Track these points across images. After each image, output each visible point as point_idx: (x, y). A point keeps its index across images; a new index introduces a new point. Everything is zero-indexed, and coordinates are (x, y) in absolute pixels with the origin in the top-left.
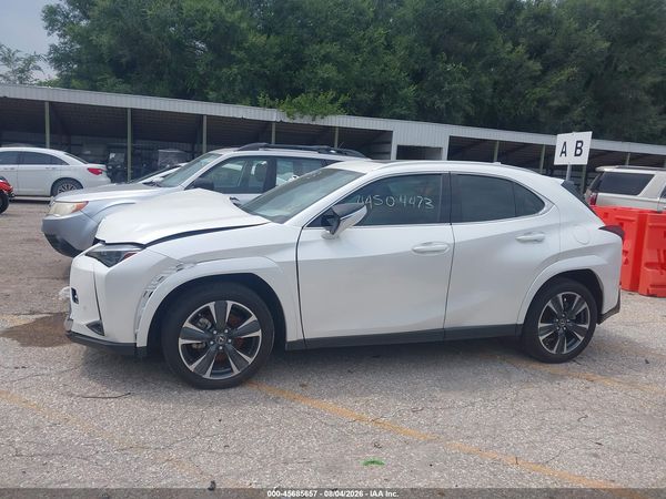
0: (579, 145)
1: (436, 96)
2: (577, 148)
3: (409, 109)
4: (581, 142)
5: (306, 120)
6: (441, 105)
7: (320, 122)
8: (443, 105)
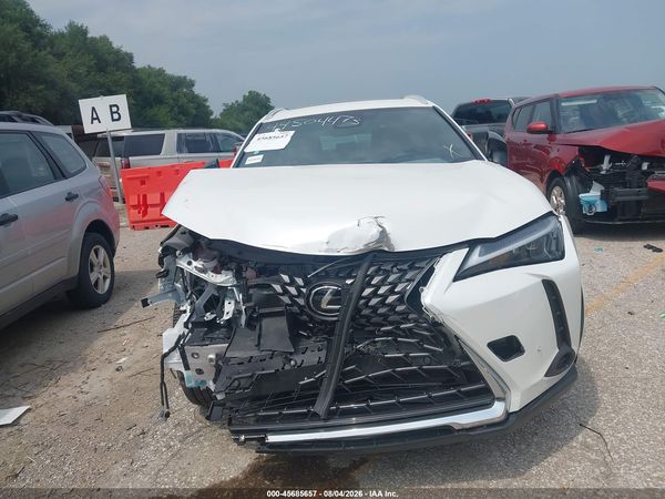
0: (114, 109)
2: (112, 113)
4: (116, 106)
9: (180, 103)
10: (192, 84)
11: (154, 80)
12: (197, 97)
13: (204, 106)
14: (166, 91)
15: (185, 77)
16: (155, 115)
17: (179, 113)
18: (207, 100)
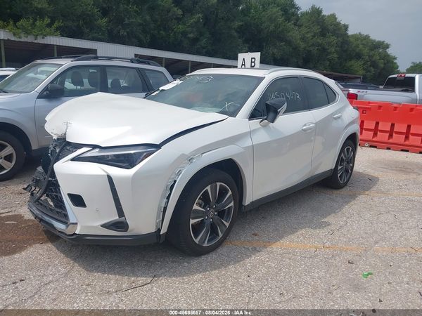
0: (253, 60)
1: (120, 27)
2: (252, 62)
3: (103, 34)
4: (254, 58)
5: (30, 39)
6: (124, 33)
7: (41, 41)
8: (125, 33)
9: (374, 59)
10: (387, 46)
11: (359, 42)
12: (389, 56)
13: (393, 62)
14: (366, 51)
15: (383, 42)
16: (351, 66)
17: (370, 66)
18: (396, 59)
